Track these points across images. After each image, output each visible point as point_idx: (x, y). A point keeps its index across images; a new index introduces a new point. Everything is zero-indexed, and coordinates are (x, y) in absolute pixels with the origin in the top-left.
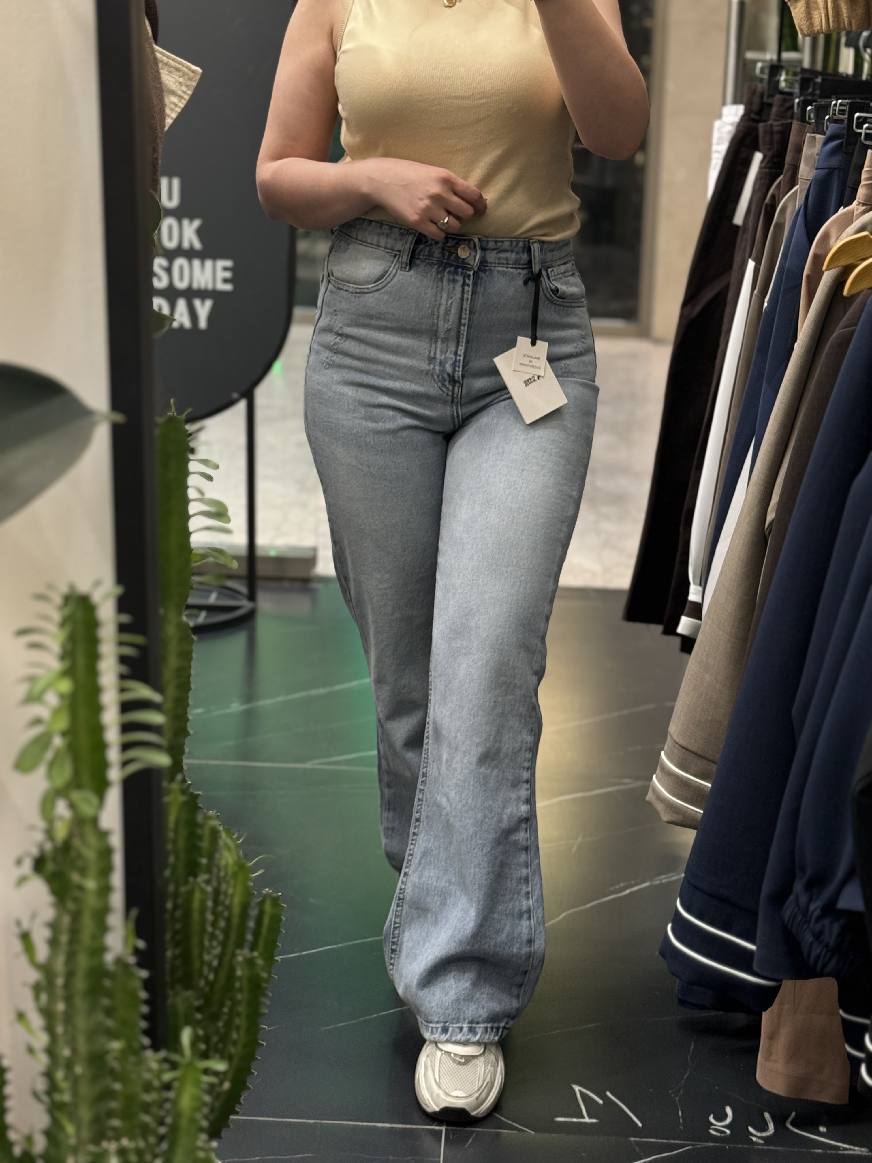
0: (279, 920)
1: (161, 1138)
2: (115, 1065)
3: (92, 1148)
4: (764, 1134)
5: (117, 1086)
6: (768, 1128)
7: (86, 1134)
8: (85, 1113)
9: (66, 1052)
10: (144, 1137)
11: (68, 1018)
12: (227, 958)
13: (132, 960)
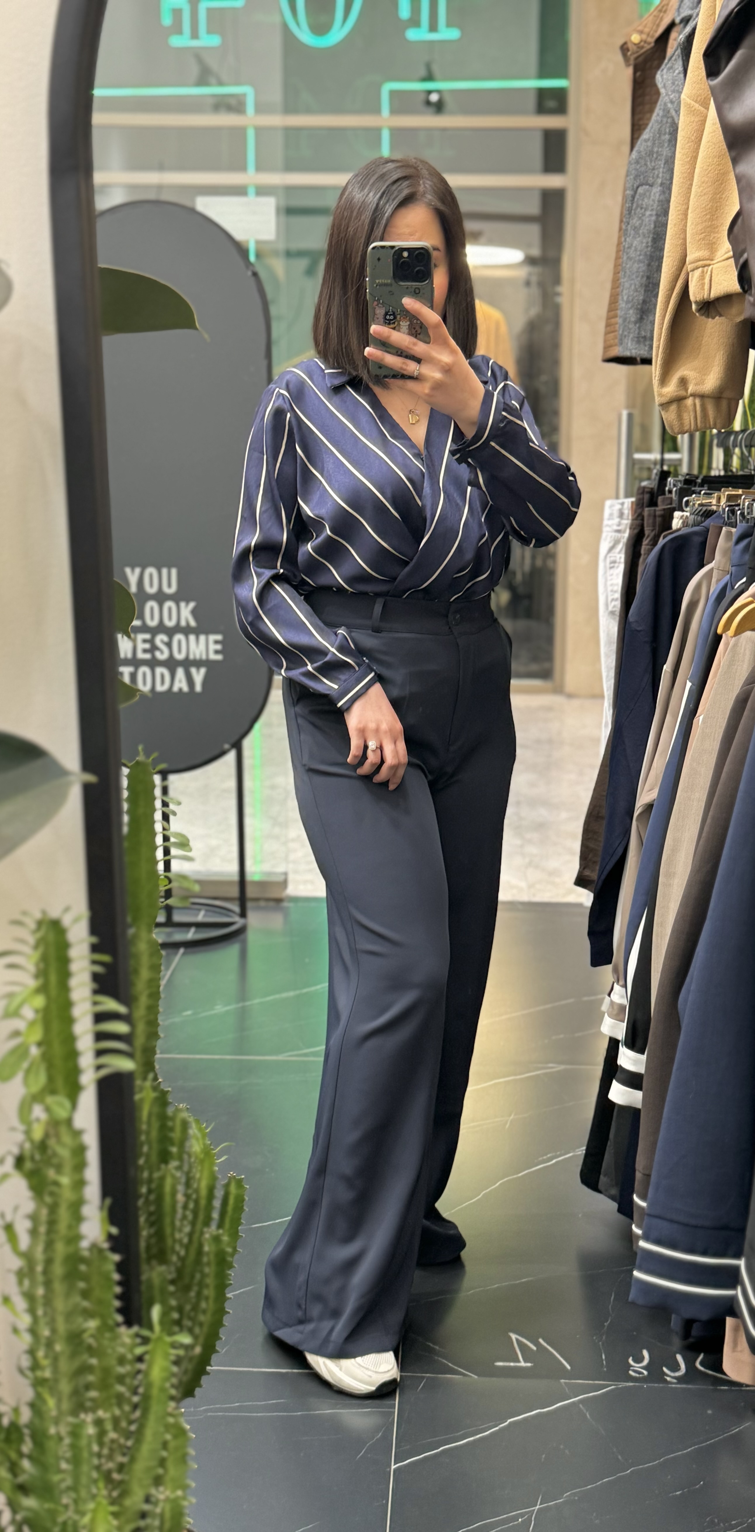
0: (243, 1200)
1: (135, 1407)
2: (91, 1341)
3: (71, 1419)
4: (677, 1374)
5: (94, 1361)
6: (680, 1369)
7: (66, 1405)
8: (65, 1387)
9: (46, 1332)
10: (120, 1405)
11: (48, 1301)
12: (196, 1236)
13: (106, 1245)
